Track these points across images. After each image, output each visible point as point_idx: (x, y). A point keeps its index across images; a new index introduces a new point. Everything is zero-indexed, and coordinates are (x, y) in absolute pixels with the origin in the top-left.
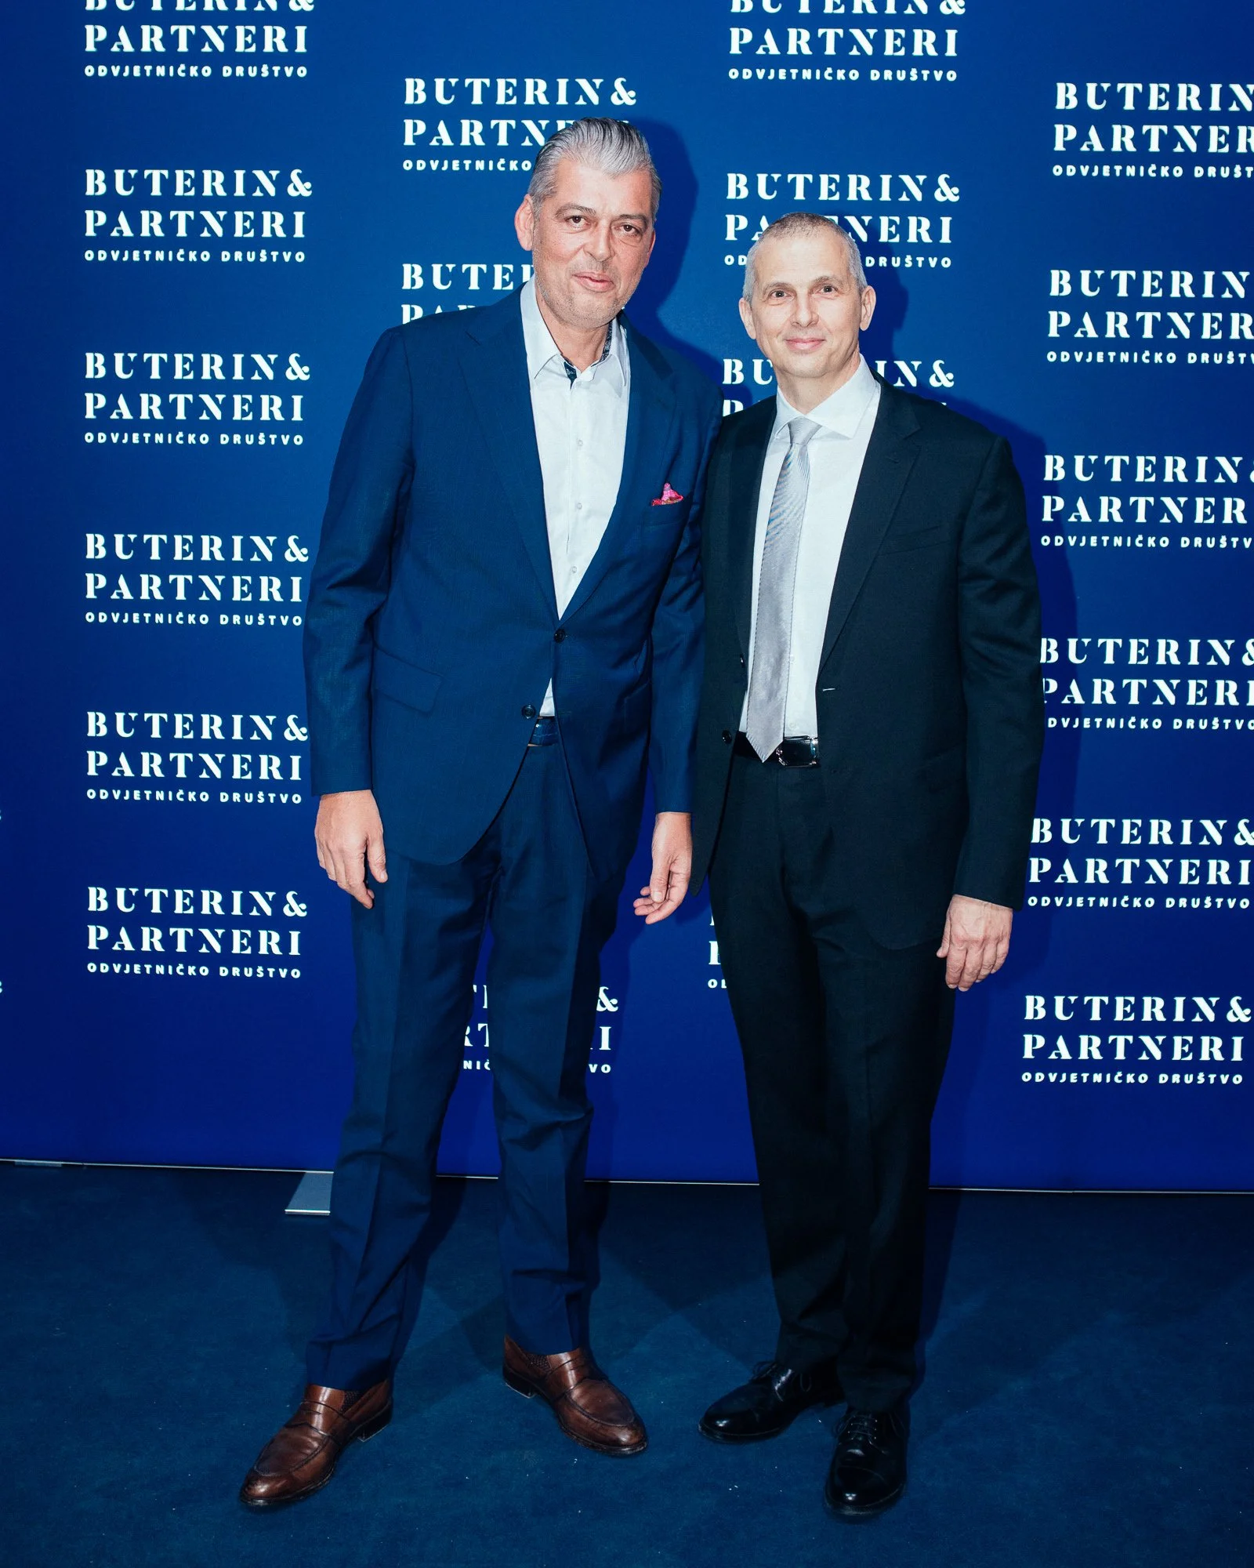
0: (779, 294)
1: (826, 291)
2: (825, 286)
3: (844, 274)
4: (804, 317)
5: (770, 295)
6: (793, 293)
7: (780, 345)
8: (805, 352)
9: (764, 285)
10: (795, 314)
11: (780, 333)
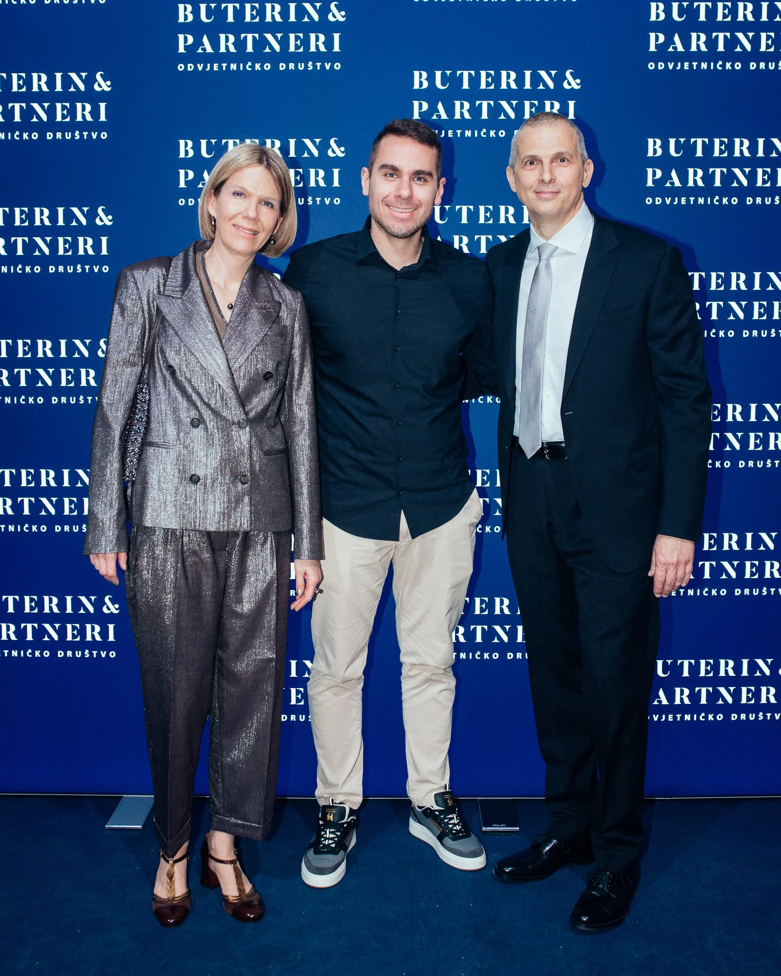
0: (532, 163)
1: (561, 161)
2: (560, 158)
3: (574, 150)
4: (547, 177)
5: (526, 163)
6: (542, 162)
7: (531, 195)
8: (547, 200)
9: (522, 157)
10: (542, 175)
11: (531, 188)
